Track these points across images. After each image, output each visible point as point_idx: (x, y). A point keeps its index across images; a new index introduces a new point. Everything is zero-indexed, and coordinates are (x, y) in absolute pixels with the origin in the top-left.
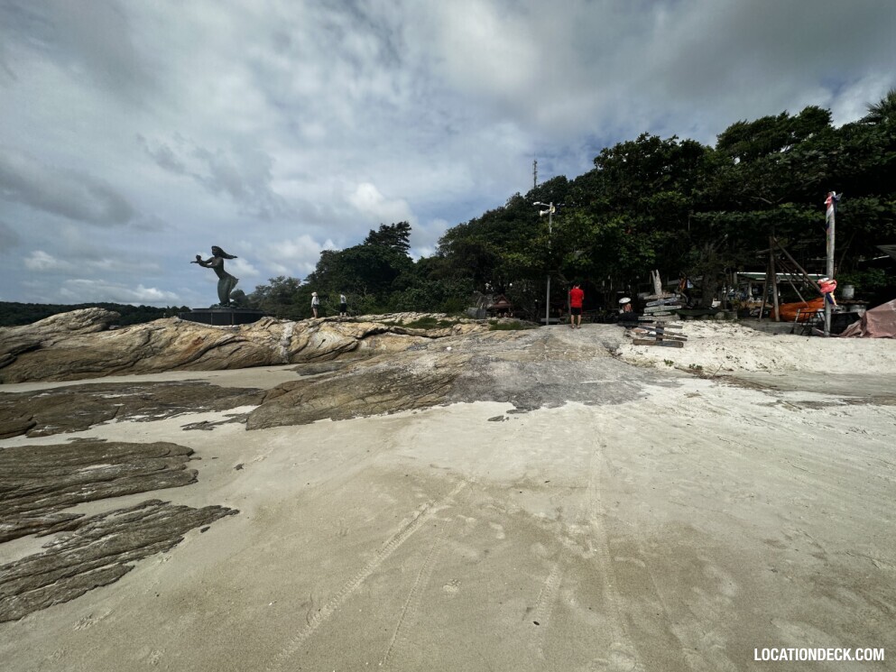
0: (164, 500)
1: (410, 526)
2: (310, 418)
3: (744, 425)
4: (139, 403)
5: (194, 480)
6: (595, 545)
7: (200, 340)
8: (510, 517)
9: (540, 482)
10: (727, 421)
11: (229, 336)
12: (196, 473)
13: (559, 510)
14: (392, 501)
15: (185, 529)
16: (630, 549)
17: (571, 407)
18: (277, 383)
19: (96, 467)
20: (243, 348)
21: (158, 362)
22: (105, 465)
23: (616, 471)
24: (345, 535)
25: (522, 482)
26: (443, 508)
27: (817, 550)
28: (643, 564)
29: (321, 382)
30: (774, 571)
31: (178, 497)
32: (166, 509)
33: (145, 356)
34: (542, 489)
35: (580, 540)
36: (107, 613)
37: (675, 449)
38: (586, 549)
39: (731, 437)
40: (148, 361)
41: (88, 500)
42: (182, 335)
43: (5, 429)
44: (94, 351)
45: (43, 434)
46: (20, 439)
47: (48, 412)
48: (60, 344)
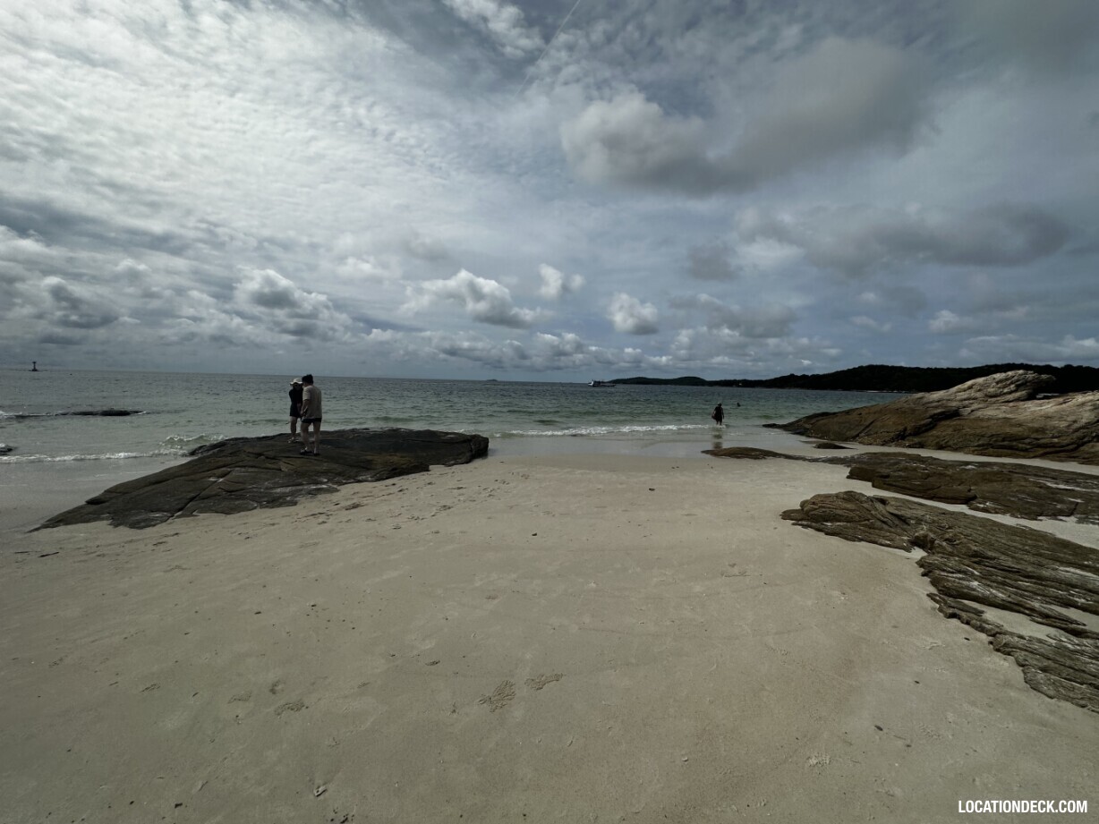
19: (1079, 572)
41: (1084, 609)
43: (950, 495)
44: (1020, 425)
45: (985, 510)
46: (963, 508)
47: (986, 487)
48: (979, 414)
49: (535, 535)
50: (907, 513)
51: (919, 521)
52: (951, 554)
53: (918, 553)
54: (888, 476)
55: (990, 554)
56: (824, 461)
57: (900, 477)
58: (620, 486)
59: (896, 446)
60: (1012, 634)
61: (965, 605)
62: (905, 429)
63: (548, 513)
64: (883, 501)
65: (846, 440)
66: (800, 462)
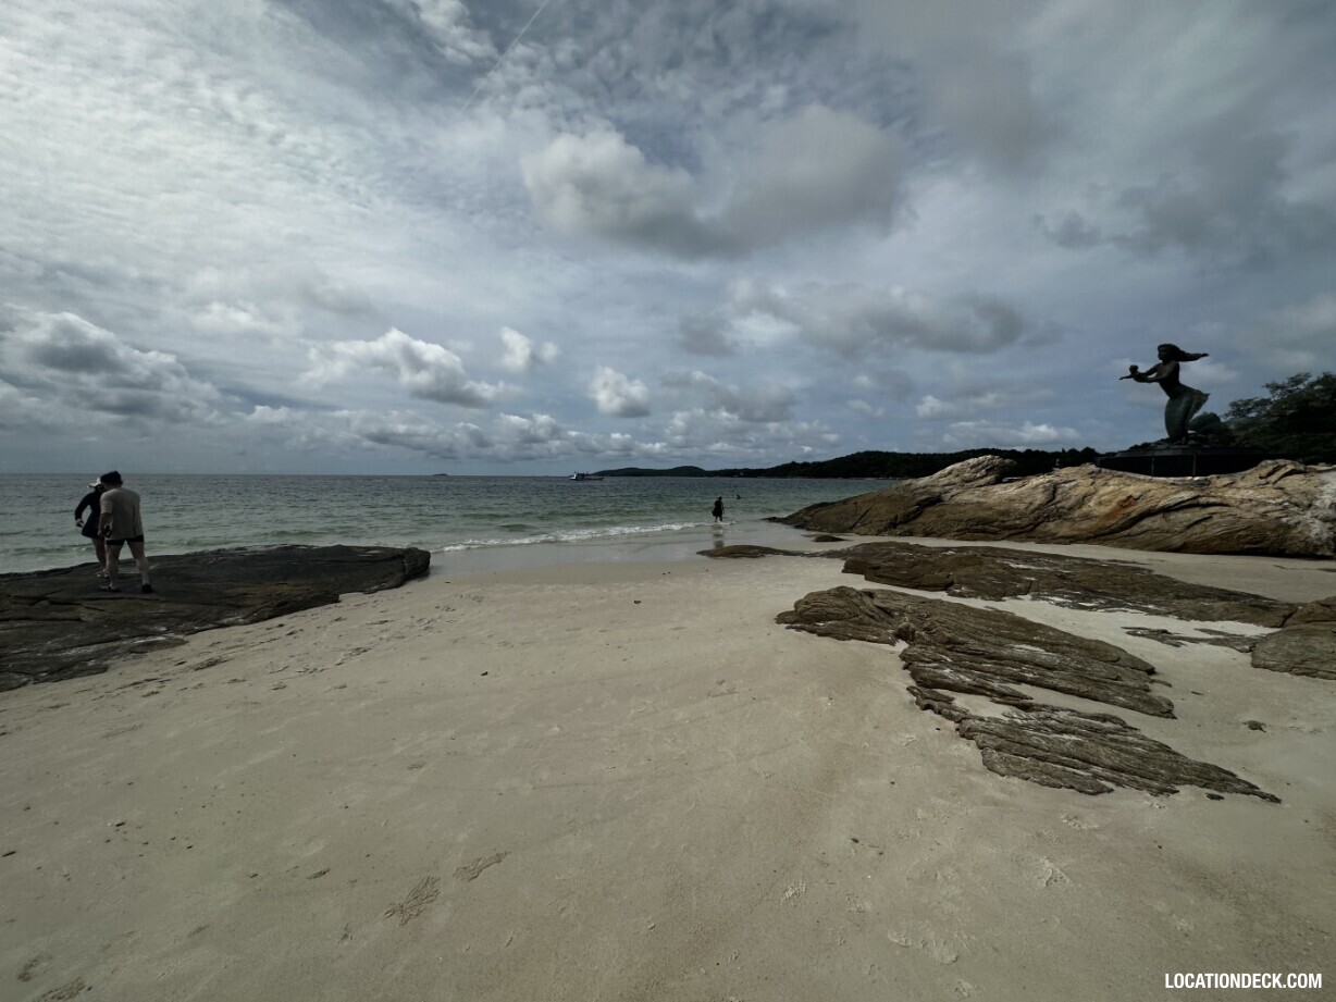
0: (1130, 723)
4: (1054, 581)
5: (1168, 711)
7: (1129, 501)
11: (1186, 495)
12: (1170, 704)
15: (1177, 780)
19: (1029, 647)
20: (1216, 519)
21: (1065, 529)
22: (1038, 649)
31: (1150, 728)
32: (1135, 736)
33: (1048, 519)
36: (1095, 827)
40: (1051, 526)
41: (1032, 683)
42: (1102, 492)
43: (932, 582)
44: (990, 509)
45: (961, 595)
46: (942, 596)
47: (962, 572)
48: (958, 498)
49: (486, 674)
50: (891, 605)
51: (902, 612)
52: (929, 644)
53: (902, 646)
54: (878, 568)
55: (961, 639)
56: (822, 556)
57: (890, 567)
58: (599, 602)
59: (890, 534)
60: (974, 718)
61: (938, 694)
62: (896, 518)
63: (505, 644)
64: (870, 594)
65: (844, 531)
66: (799, 558)
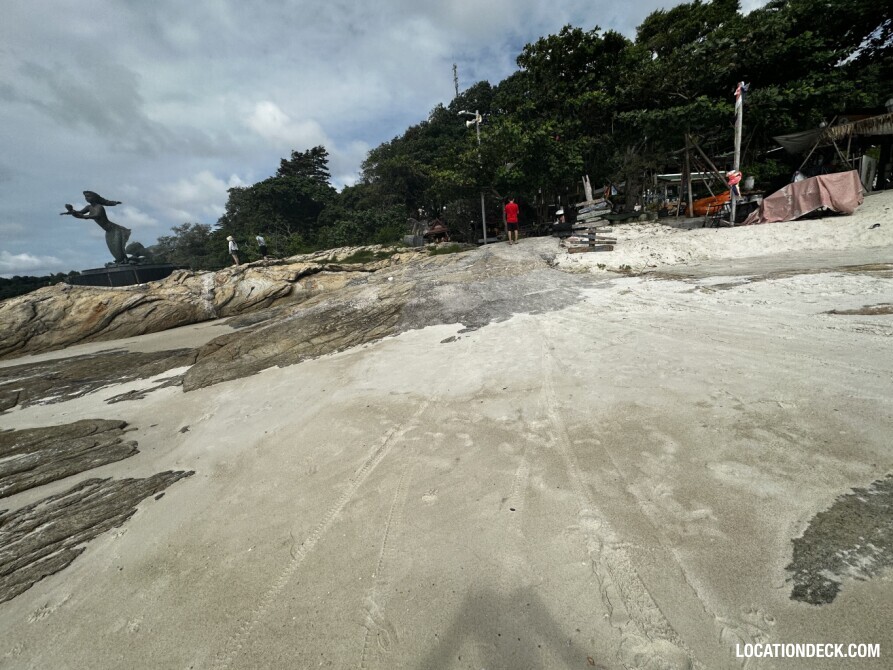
0: (104, 477)
1: (379, 452)
2: (255, 369)
3: (670, 311)
4: (44, 384)
5: (134, 450)
6: (555, 435)
7: (101, 307)
8: (475, 425)
9: (499, 390)
10: (656, 310)
11: (138, 296)
12: (136, 443)
13: (520, 411)
14: (357, 432)
15: (137, 501)
16: (586, 432)
17: (517, 319)
18: (208, 340)
19: (8, 459)
20: (159, 308)
22: (19, 456)
23: (565, 369)
24: (315, 473)
25: (481, 393)
26: (410, 429)
27: (736, 404)
28: (598, 442)
29: (258, 331)
30: (705, 426)
31: (118, 471)
32: (107, 486)
33: (36, 332)
34: (501, 395)
35: (542, 433)
36: (66, 598)
37: (614, 341)
38: (548, 440)
39: (660, 324)
40: (43, 338)
41: (8, 495)
42: (78, 302)
